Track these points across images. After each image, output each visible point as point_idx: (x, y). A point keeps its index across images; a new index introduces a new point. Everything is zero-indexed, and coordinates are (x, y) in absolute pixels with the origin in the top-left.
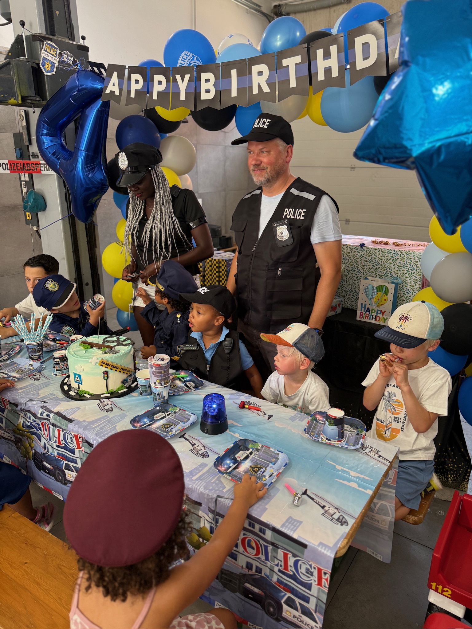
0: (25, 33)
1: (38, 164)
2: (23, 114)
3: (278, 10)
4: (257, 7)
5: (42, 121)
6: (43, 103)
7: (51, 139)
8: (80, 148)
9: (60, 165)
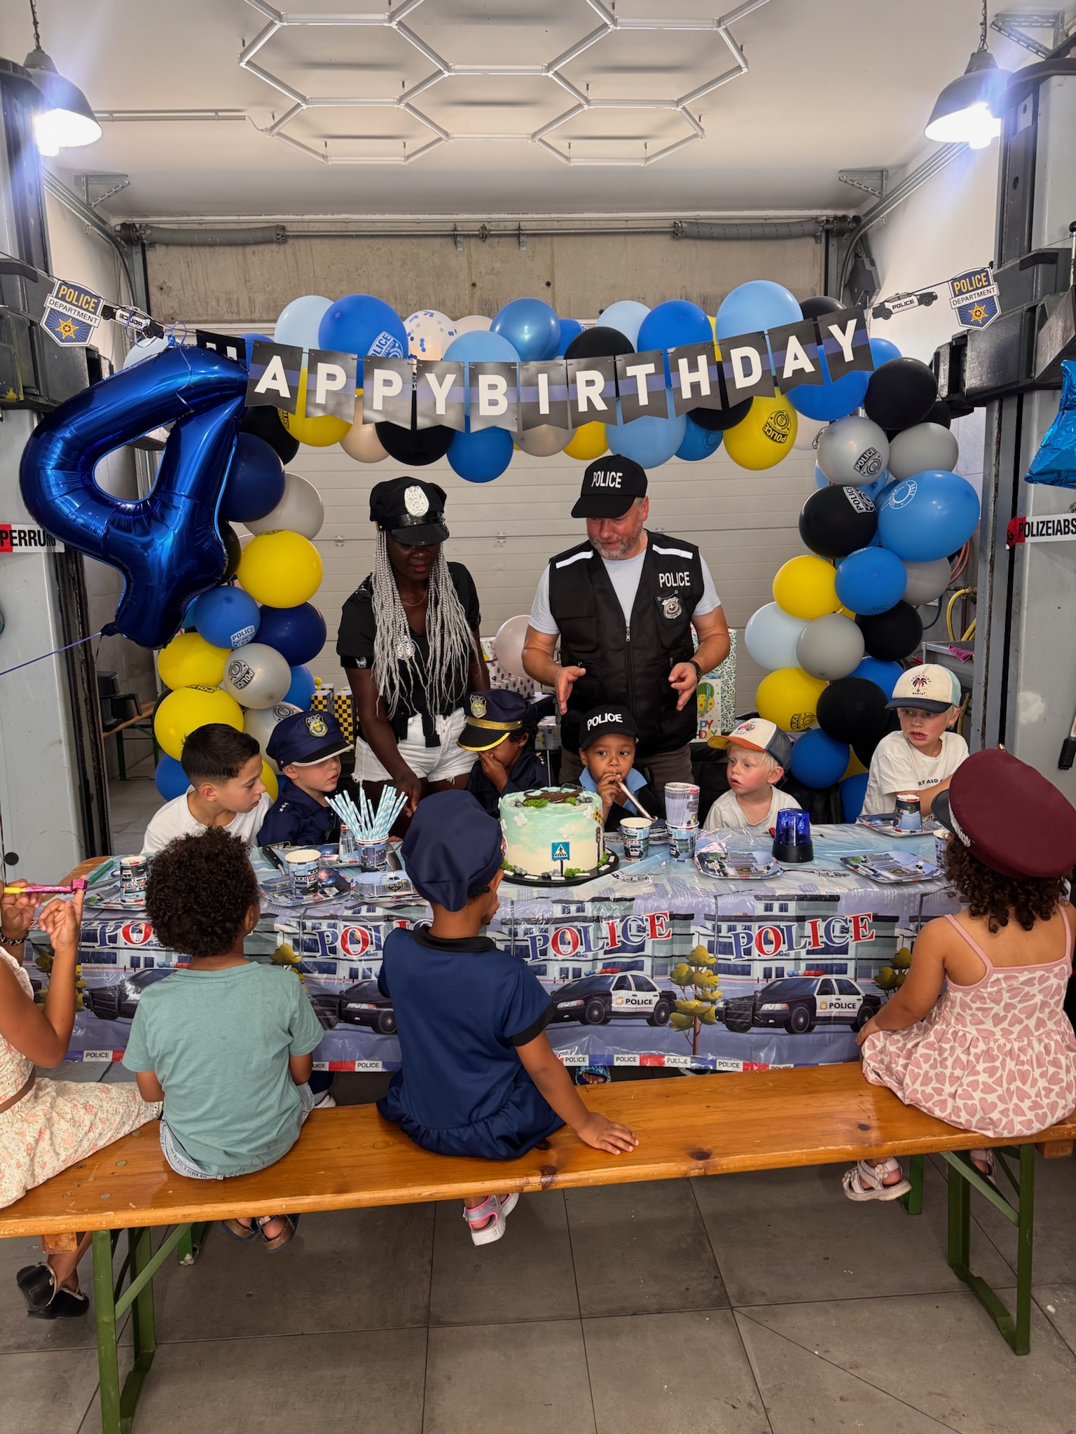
1: (6, 532)
3: (133, 235)
4: (101, 224)
5: (61, 438)
6: (41, 401)
7: (66, 476)
8: (177, 492)
9: (108, 529)
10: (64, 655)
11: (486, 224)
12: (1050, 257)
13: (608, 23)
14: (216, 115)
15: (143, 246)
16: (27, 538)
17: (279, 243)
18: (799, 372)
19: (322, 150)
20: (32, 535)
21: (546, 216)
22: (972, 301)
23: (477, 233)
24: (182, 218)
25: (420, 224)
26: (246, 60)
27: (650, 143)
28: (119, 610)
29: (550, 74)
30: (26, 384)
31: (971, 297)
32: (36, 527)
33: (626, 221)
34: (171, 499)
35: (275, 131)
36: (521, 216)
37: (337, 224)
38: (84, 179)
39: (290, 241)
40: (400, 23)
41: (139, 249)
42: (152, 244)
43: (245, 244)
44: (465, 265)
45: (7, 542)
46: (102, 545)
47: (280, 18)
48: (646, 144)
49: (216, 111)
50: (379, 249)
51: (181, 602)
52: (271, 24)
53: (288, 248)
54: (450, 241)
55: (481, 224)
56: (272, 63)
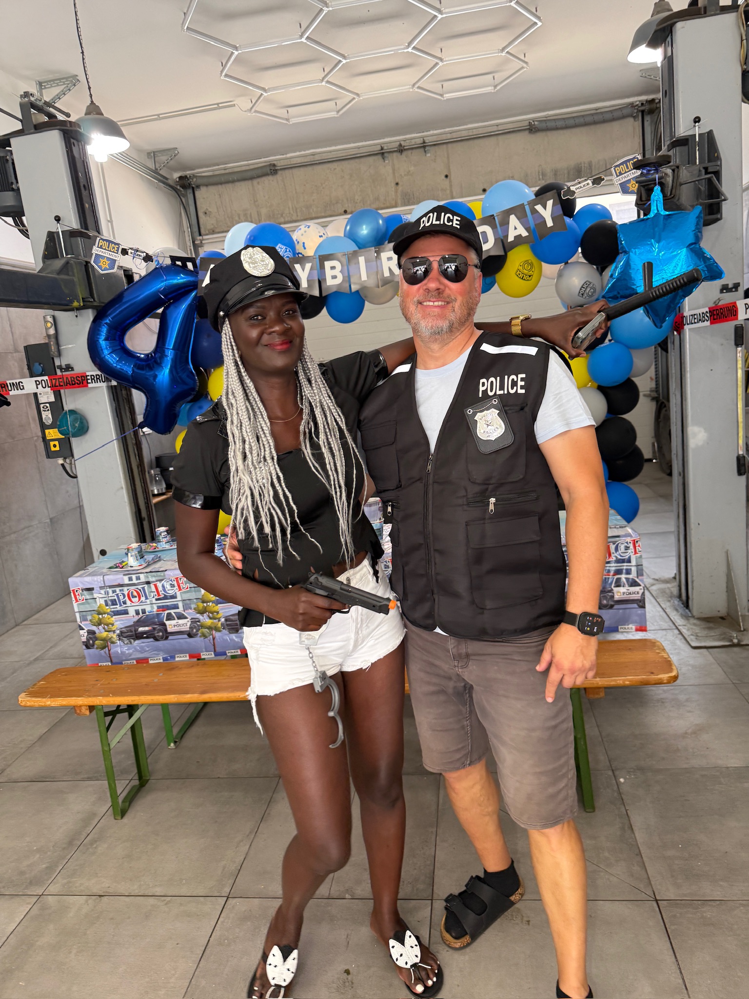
0: (59, 228)
1: (84, 377)
2: (50, 319)
3: (186, 182)
4: (164, 180)
5: (106, 323)
6: (95, 304)
7: (110, 343)
8: (167, 347)
9: (133, 371)
10: (121, 441)
11: (402, 143)
12: (684, 142)
13: (437, 14)
14: (218, 106)
15: (193, 188)
16: (95, 379)
17: (272, 175)
18: (518, 238)
19: (285, 116)
20: (98, 377)
21: (442, 131)
22: (629, 178)
23: (396, 149)
24: (214, 168)
25: (361, 149)
26: (223, 74)
27: (497, 75)
28: (144, 415)
29: (410, 50)
30: (84, 297)
31: (628, 176)
32: (99, 373)
33: (497, 126)
34: (164, 352)
35: (253, 110)
36: (425, 133)
37: (308, 157)
38: (152, 155)
39: (280, 172)
40: (308, 38)
41: (190, 191)
42: (198, 187)
43: (252, 178)
44: (391, 171)
45: (85, 382)
46: (131, 378)
47: (236, 48)
48: (494, 77)
49: (218, 104)
50: (335, 169)
51: (175, 407)
52: (232, 53)
53: (279, 177)
54: (380, 157)
55: (398, 143)
56: (239, 72)
